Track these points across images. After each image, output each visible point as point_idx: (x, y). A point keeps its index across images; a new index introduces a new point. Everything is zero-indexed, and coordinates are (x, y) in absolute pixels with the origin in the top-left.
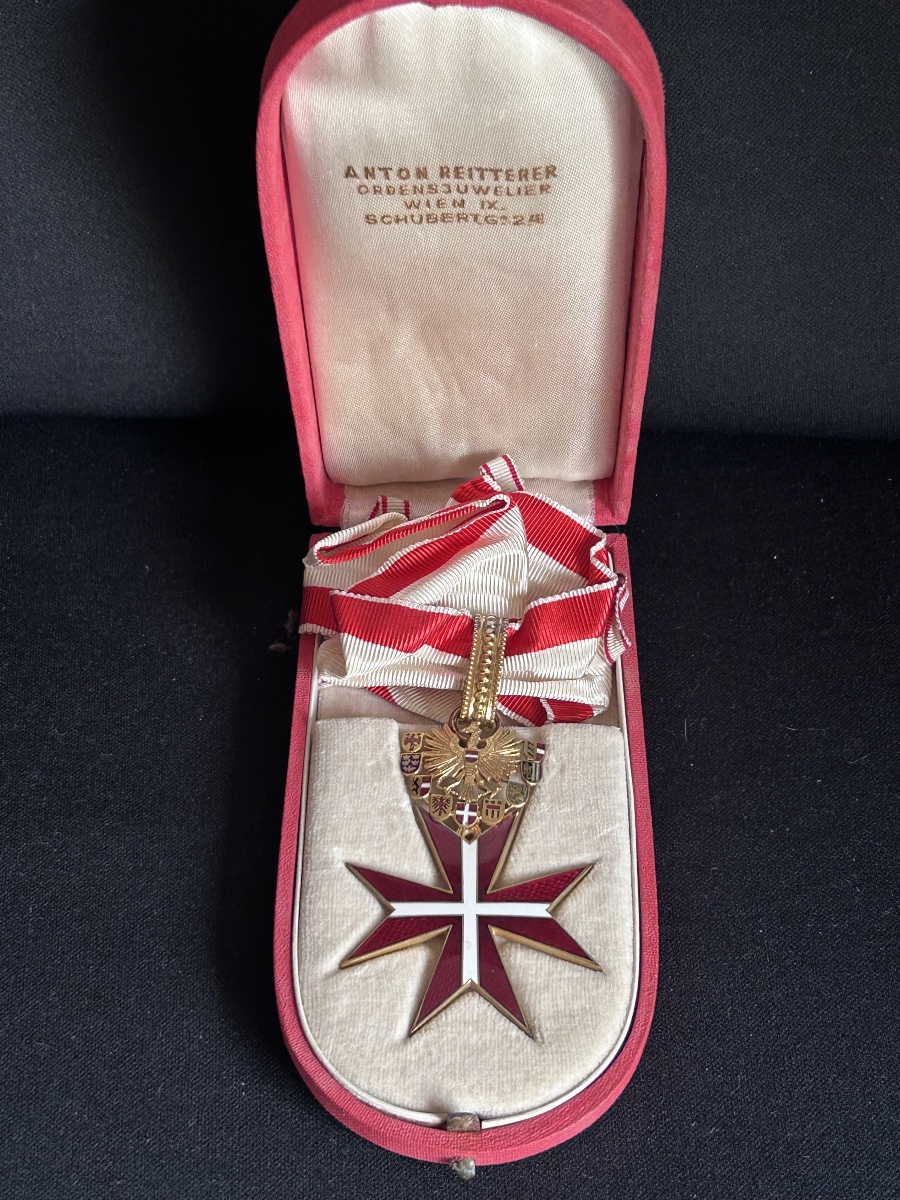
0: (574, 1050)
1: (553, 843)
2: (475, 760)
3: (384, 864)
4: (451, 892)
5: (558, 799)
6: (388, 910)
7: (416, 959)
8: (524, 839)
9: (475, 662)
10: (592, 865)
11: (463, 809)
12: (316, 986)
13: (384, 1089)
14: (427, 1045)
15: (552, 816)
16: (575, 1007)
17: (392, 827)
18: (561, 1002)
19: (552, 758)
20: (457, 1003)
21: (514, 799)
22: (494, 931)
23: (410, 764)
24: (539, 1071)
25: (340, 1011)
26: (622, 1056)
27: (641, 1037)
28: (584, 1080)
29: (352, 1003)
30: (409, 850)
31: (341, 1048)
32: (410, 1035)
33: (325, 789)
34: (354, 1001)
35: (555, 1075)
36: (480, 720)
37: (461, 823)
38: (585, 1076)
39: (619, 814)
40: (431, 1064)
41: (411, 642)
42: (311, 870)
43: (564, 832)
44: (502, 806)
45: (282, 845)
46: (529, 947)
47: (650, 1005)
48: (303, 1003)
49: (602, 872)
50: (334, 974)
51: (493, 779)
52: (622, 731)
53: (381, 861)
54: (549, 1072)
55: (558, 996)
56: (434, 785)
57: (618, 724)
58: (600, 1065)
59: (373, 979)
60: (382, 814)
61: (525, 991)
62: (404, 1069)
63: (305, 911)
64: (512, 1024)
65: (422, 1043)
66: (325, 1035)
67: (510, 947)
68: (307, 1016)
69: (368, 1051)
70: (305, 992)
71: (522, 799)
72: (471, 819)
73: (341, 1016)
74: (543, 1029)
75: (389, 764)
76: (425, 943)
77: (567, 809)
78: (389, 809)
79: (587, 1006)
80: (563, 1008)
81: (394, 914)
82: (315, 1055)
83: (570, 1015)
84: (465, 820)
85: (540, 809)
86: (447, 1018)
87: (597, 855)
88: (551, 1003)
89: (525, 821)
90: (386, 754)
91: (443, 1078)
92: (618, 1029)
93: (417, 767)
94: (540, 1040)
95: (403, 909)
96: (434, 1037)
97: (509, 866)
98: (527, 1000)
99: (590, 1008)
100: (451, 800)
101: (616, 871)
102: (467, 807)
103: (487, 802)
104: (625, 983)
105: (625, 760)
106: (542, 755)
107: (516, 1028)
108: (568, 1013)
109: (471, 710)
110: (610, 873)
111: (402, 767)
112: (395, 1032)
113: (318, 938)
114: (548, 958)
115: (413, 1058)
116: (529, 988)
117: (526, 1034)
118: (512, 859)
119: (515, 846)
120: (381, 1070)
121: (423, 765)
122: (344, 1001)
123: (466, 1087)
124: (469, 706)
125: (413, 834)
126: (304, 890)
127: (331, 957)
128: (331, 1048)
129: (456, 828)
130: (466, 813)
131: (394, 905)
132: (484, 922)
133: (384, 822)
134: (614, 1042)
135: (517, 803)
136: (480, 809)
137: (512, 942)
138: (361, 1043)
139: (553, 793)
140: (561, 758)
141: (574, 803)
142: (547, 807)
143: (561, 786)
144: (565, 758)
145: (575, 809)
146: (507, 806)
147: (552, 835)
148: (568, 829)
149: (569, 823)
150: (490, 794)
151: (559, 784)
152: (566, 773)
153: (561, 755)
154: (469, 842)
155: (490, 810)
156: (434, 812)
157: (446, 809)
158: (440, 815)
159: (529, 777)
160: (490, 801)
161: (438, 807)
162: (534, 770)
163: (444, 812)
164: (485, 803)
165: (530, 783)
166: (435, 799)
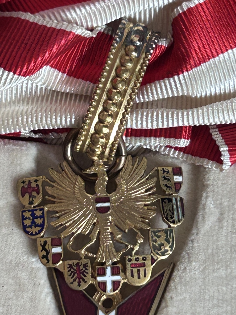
8: (170, 309)
11: (104, 274)
15: (204, 279)
19: (210, 203)
21: (159, 250)
43: (215, 302)
71: (167, 248)
85: (190, 270)
89: (172, 284)
100: (89, 264)
102: (109, 271)
130: (109, 278)
136: (124, 270)
139: (207, 249)
140: (221, 204)
141: (231, 263)
142: (199, 268)
143: (217, 241)
144: (226, 204)
145: (232, 271)
146: (153, 261)
147: (202, 305)
148: (220, 298)
149: (222, 290)
150: (133, 249)
151: (215, 238)
152: (225, 224)
153: (221, 199)
154: (107, 313)
155: (135, 270)
156: (72, 283)
157: (85, 276)
158: (79, 285)
159: (172, 218)
160: (133, 258)
161: (76, 275)
162: (175, 207)
163: (84, 280)
164: (127, 262)
165: (172, 225)
166: (71, 266)
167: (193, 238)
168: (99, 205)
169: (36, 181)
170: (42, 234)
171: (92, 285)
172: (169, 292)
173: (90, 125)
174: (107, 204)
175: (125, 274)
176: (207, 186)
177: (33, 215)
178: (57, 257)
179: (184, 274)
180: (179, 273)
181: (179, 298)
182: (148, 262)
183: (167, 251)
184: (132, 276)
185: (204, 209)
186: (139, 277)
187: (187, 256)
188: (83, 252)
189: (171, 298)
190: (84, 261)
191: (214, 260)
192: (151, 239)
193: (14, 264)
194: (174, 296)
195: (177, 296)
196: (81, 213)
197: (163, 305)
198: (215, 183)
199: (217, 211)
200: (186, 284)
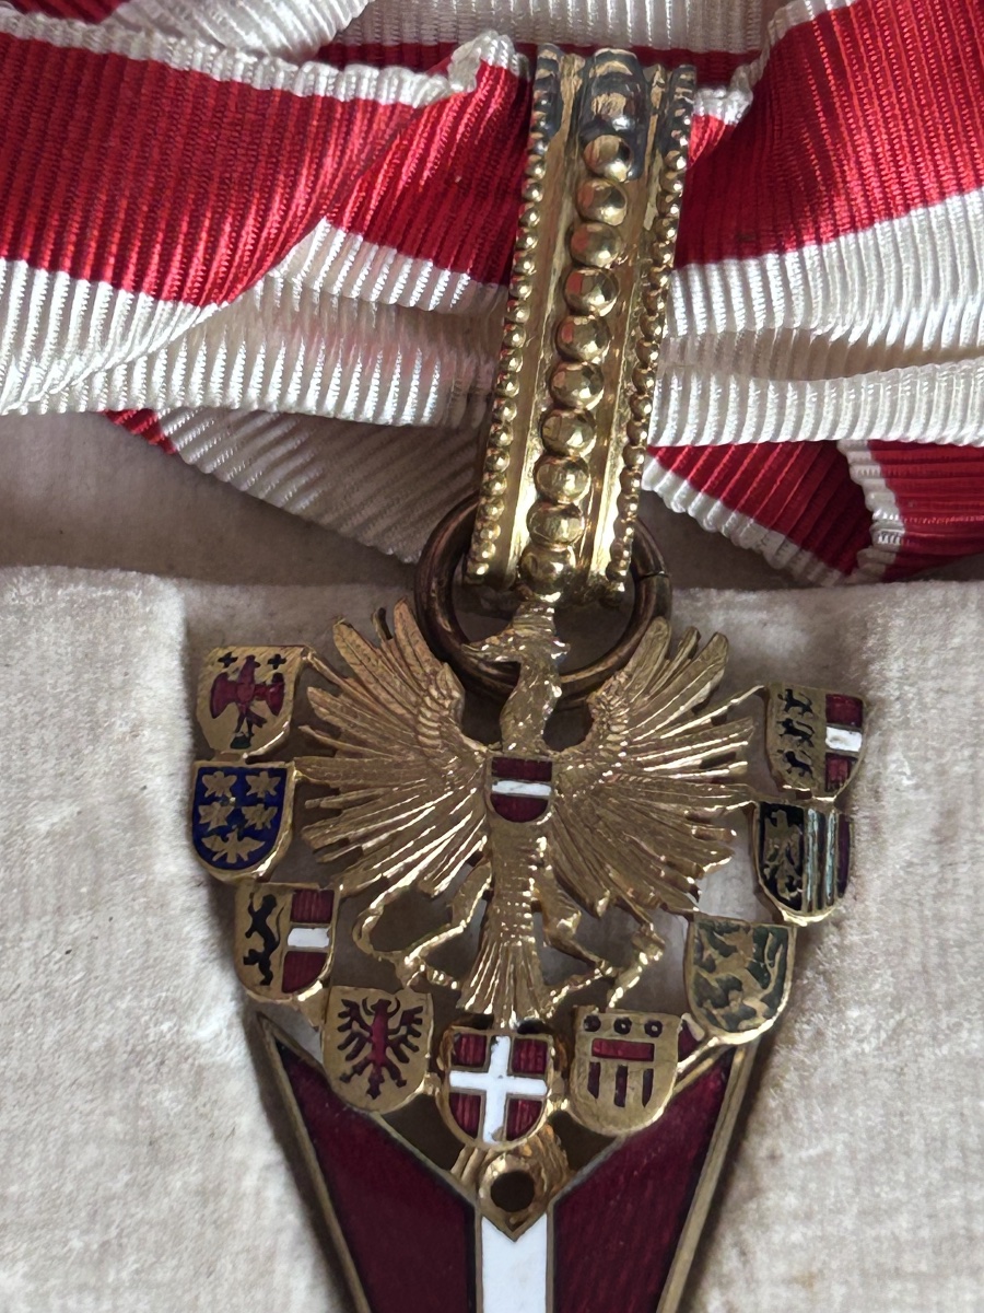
1: (903, 1222)
2: (538, 805)
5: (927, 988)
8: (771, 1199)
9: (537, 304)
15: (900, 1071)
17: (153, 1149)
21: (721, 1003)
23: (236, 816)
30: (232, 1268)
36: (561, 583)
37: (473, 1130)
41: (223, 251)
43: (953, 1160)
44: (667, 1044)
51: (619, 904)
56: (342, 939)
72: (521, 1113)
75: (137, 820)
78: (137, 1057)
84: (494, 1118)
85: (841, 1042)
89: (771, 1100)
90: (124, 767)
93: (268, 837)
100: (427, 1015)
103: (594, 1024)
106: (848, 759)
109: (521, 535)
111: (199, 837)
121: (295, 828)
124: (507, 522)
125: (250, 1182)
129: (449, 1151)
130: (496, 1084)
133: (115, 1125)
135: (734, 1029)
139: (903, 953)
140: (940, 773)
142: (878, 1028)
144: (959, 769)
147: (901, 1177)
148: (973, 1143)
152: (966, 851)
153: (940, 753)
154: (514, 1230)
160: (610, 1018)
168: (506, 785)
171: (423, 1102)
172: (763, 1134)
175: (566, 1077)
179: (816, 1057)
180: (797, 1055)
181: (804, 1154)
182: (667, 1046)
185: (877, 795)
187: (821, 987)
188: (409, 962)
189: (773, 1157)
190: (410, 1000)
191: (931, 995)
194: (783, 1146)
195: (795, 1146)
197: (740, 1186)
198: (910, 692)
199: (927, 807)
200: (828, 1098)
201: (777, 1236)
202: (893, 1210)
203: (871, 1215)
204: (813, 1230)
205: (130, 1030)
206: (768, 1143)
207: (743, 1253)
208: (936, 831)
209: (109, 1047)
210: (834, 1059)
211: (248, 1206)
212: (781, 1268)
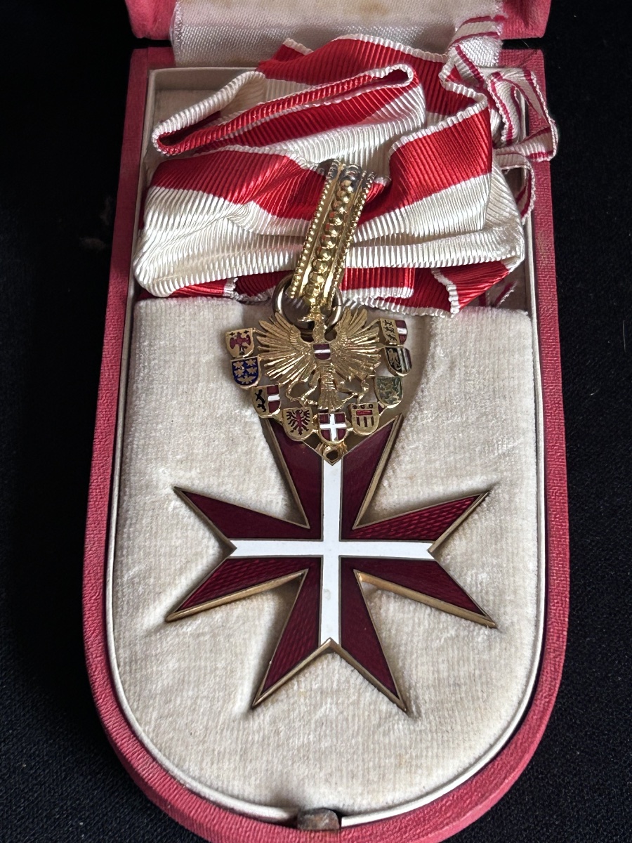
0: (459, 728)
1: (438, 463)
3: (222, 489)
4: (308, 527)
5: (445, 406)
6: (227, 549)
7: (261, 611)
10: (487, 491)
11: (327, 422)
12: (135, 645)
13: (218, 776)
14: (273, 722)
15: (438, 427)
16: (462, 674)
17: (232, 442)
18: (443, 667)
19: (439, 352)
20: (312, 669)
21: (387, 398)
22: (361, 577)
24: (414, 754)
25: (164, 676)
26: (519, 736)
27: (545, 710)
28: (471, 765)
29: (179, 667)
30: (255, 470)
31: (165, 724)
32: (253, 707)
33: (148, 391)
34: (184, 665)
35: (435, 760)
38: (472, 761)
39: (523, 425)
40: (278, 746)
42: (130, 497)
43: (452, 449)
45: (94, 463)
46: (405, 597)
47: (556, 671)
48: (119, 666)
49: (499, 501)
50: (158, 629)
52: (530, 315)
53: (219, 485)
54: (426, 756)
55: (440, 660)
57: (527, 308)
58: (491, 746)
59: (207, 637)
60: (219, 425)
61: (398, 653)
62: (245, 752)
63: (122, 548)
64: (381, 695)
65: (267, 718)
66: (146, 707)
67: (382, 595)
68: (123, 683)
69: (199, 729)
70: (121, 651)
71: (395, 396)
72: (341, 432)
73: (165, 683)
74: (421, 701)
76: (274, 591)
77: (458, 419)
78: (229, 418)
79: (477, 672)
80: (446, 674)
81: (235, 554)
82: (134, 733)
83: (455, 684)
85: (422, 419)
86: (299, 687)
87: (494, 477)
88: (431, 669)
89: (402, 434)
91: (293, 764)
92: (515, 700)
94: (415, 713)
95: (245, 548)
96: (283, 711)
97: (381, 492)
98: (400, 664)
99: (480, 676)
100: (311, 412)
101: (517, 500)
102: (332, 418)
103: (355, 407)
104: (525, 642)
105: (534, 353)
107: (386, 699)
108: (451, 682)
110: (510, 501)
112: (234, 703)
113: (139, 583)
114: (428, 610)
115: (256, 738)
116: (403, 649)
117: (398, 706)
118: (385, 483)
119: (389, 467)
120: (216, 753)
122: (171, 665)
123: (322, 774)
125: (259, 449)
126: (121, 522)
127: (155, 608)
128: (153, 722)
129: (315, 444)
131: (235, 543)
132: (349, 566)
133: (223, 436)
134: (509, 719)
135: (391, 404)
136: (349, 419)
137: (383, 589)
138: (190, 718)
139: (440, 397)
140: (451, 352)
141: (466, 410)
142: (432, 416)
143: (449, 388)
144: (456, 352)
145: (467, 418)
146: (380, 409)
147: (437, 453)
148: (457, 444)
149: (459, 437)
150: (356, 397)
151: (447, 386)
152: (457, 372)
153: (451, 347)
154: (332, 463)
155: (361, 418)
156: (292, 431)
157: (307, 424)
158: (300, 433)
159: (398, 367)
160: (359, 405)
161: (296, 423)
162: (401, 357)
163: (305, 428)
164: (353, 410)
165: (400, 374)
166: (290, 414)
167: (423, 386)
168: (318, 352)
169: (246, 332)
170: (257, 383)
171: (314, 434)
172: (401, 442)
173: (302, 275)
174: (327, 351)
175: (351, 422)
176: (435, 335)
177: (245, 365)
178: (274, 406)
179: (415, 423)
181: (411, 447)
182: (375, 410)
183: (395, 399)
184: (359, 423)
185: (433, 357)
186: (366, 426)
188: (303, 399)
189: (403, 448)
190: (305, 409)
192: (376, 387)
193: (225, 418)
195: (408, 445)
196: (299, 359)
197: (393, 455)
198: (444, 331)
199: (447, 360)
200: (418, 433)
201: (403, 467)
202: (435, 461)
203: (429, 462)
204: (413, 466)
205: (227, 412)
206: (401, 444)
207: (394, 472)
208: (449, 367)
209: (221, 415)
210: (420, 424)
211: (259, 456)
212: (404, 475)
